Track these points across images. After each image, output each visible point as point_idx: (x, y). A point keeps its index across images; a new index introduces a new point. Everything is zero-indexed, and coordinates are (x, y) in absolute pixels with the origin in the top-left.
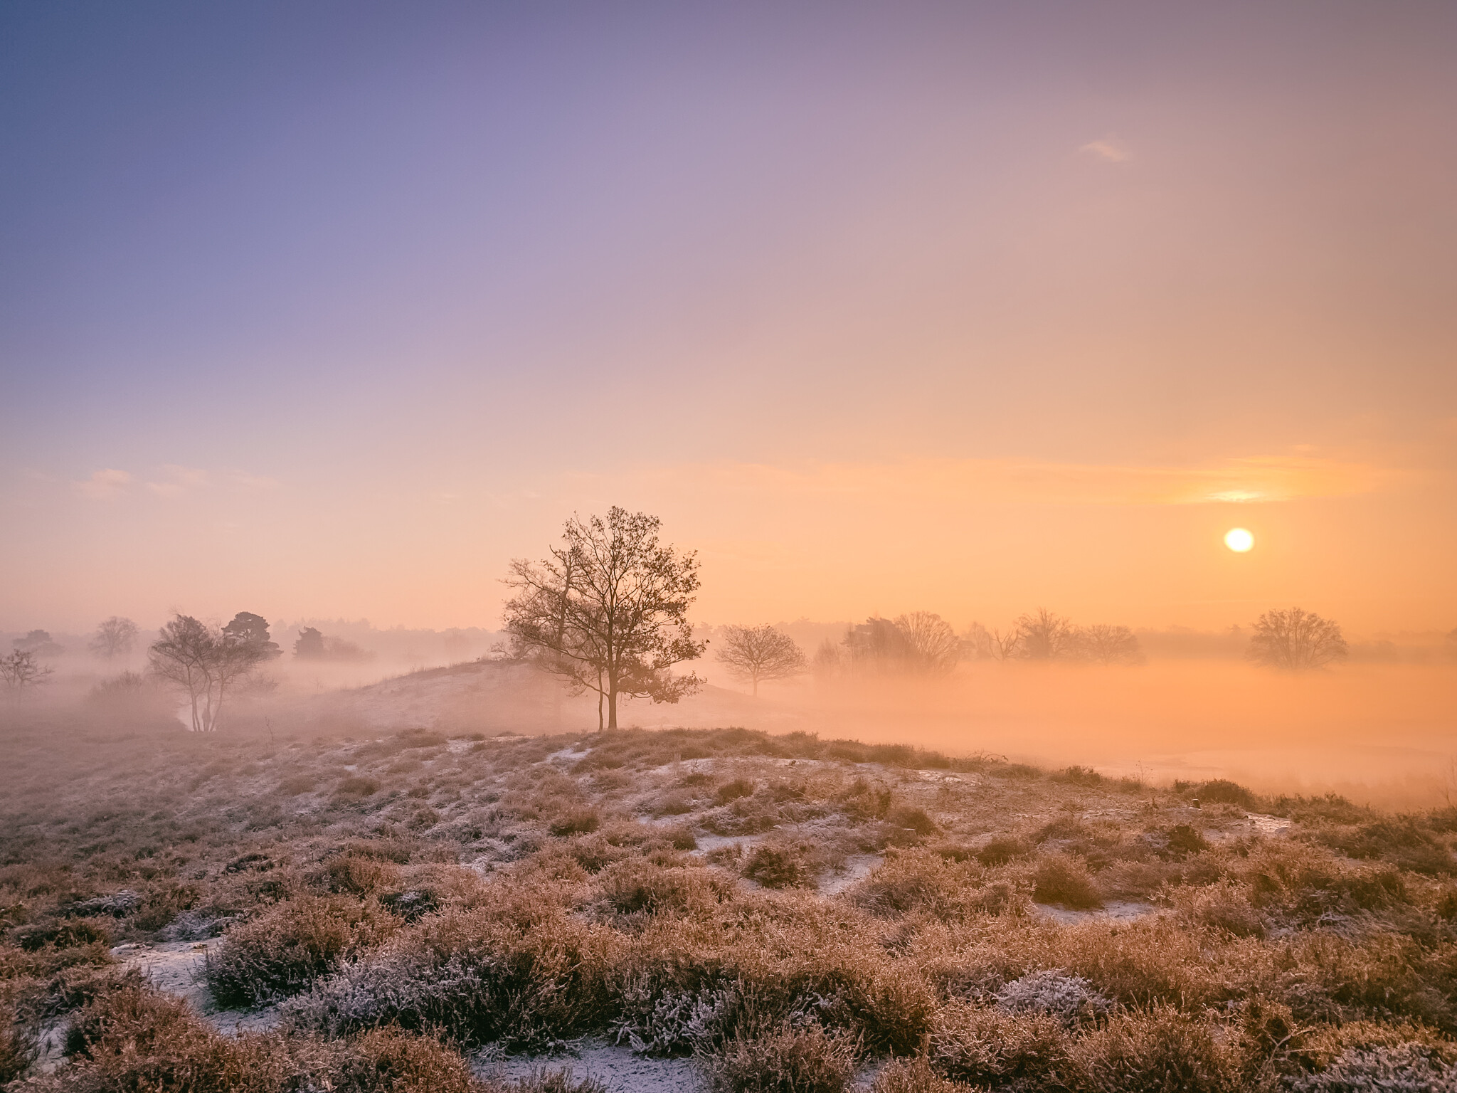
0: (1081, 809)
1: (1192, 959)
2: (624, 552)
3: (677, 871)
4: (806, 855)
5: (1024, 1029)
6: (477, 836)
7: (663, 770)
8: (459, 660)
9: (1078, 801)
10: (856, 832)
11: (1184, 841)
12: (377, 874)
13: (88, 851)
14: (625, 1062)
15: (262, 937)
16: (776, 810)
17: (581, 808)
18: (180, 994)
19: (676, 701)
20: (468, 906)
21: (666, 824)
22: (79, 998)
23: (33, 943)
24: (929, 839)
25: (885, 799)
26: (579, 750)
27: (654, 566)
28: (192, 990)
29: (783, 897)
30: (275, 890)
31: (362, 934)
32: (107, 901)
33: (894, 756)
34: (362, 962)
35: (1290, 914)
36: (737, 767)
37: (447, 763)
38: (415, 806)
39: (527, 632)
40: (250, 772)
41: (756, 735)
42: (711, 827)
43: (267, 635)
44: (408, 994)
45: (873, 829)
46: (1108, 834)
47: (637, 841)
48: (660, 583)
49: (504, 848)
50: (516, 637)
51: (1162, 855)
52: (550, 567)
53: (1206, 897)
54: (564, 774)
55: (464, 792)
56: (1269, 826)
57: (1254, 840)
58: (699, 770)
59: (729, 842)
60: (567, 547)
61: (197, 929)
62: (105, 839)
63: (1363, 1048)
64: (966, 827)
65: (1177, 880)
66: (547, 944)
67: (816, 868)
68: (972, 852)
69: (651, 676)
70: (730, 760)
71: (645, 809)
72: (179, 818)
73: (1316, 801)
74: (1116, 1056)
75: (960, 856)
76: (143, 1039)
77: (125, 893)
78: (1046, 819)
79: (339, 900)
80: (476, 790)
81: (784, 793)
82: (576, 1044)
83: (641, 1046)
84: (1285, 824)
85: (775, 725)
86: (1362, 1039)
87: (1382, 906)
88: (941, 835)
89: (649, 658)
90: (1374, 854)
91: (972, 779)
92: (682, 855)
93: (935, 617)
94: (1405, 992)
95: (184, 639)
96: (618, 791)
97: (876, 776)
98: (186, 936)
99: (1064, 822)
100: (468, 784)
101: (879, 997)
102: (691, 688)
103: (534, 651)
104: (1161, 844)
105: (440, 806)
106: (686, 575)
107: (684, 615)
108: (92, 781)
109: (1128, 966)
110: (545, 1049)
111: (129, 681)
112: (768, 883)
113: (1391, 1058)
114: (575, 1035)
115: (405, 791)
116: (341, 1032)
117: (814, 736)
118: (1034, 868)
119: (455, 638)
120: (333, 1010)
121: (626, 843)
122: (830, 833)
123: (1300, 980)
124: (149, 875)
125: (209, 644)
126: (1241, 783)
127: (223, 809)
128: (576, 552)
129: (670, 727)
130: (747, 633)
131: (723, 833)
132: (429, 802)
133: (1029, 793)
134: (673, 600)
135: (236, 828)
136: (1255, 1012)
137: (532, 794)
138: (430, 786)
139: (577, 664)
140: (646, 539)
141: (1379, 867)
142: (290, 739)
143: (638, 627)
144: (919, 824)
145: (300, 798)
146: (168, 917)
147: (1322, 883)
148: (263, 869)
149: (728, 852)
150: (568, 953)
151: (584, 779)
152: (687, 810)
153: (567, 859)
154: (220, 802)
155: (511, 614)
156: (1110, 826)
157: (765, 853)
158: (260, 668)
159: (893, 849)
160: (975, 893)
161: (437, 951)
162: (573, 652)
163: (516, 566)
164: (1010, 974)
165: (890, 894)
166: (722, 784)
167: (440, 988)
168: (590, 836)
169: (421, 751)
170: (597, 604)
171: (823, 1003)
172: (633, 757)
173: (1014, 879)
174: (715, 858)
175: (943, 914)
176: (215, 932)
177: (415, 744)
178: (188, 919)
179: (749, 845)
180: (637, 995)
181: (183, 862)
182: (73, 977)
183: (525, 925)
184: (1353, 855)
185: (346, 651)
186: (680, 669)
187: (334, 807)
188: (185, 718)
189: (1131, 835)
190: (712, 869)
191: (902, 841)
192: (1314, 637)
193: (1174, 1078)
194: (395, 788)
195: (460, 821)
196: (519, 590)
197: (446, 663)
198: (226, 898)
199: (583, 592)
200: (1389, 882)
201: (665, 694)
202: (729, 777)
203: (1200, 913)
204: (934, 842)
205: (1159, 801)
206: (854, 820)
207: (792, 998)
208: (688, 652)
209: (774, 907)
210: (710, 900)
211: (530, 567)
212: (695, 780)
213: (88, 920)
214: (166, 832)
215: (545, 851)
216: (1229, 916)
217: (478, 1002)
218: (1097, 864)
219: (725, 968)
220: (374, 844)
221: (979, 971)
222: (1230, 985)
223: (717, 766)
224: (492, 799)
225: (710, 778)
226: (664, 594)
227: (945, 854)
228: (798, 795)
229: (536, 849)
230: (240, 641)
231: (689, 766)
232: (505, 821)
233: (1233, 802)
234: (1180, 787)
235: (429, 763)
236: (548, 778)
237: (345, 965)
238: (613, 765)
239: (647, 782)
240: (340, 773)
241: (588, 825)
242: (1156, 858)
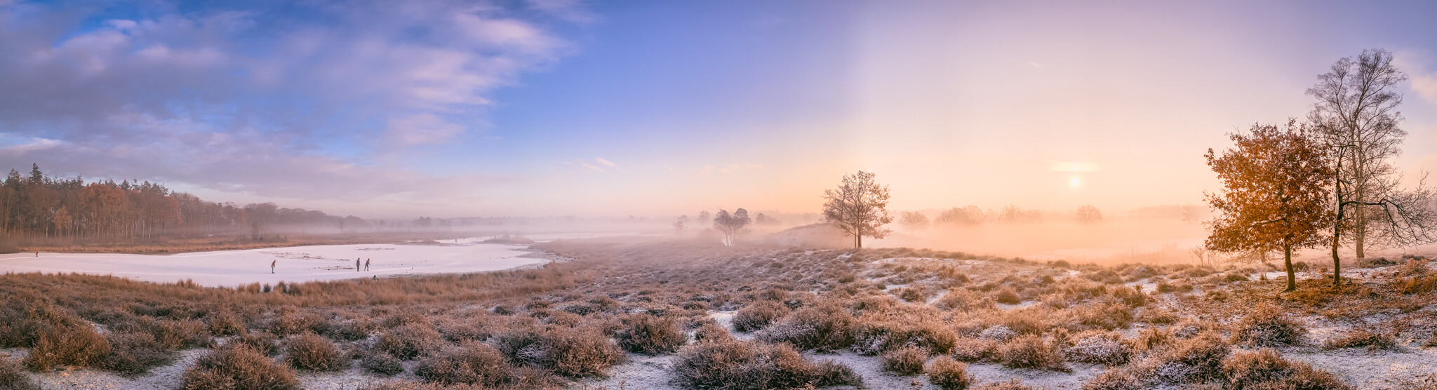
0: (1017, 271)
1: (1043, 318)
2: (863, 186)
3: (876, 296)
4: (922, 291)
5: (985, 345)
6: (815, 283)
7: (876, 262)
8: (808, 224)
9: (1016, 269)
10: (941, 282)
11: (1048, 280)
12: (783, 294)
13: (701, 281)
14: (855, 357)
15: (748, 312)
16: (913, 276)
17: (849, 274)
18: (726, 326)
19: (882, 238)
20: (811, 306)
21: (876, 281)
22: (699, 324)
23: (686, 307)
24: (966, 284)
25: (952, 271)
26: (848, 255)
27: (873, 191)
28: (729, 325)
29: (911, 305)
30: (752, 298)
31: (778, 313)
32: (705, 297)
33: (957, 256)
34: (778, 322)
35: (1074, 300)
36: (902, 261)
37: (805, 258)
38: (795, 272)
39: (831, 215)
40: (744, 260)
41: (910, 250)
42: (891, 281)
43: (747, 216)
44: (792, 333)
45: (947, 281)
46: (1024, 279)
47: (866, 286)
48: (875, 197)
49: (824, 287)
50: (827, 216)
51: (1040, 285)
52: (838, 192)
53: (1051, 298)
54: (843, 263)
55: (810, 268)
56: (1073, 274)
57: (1068, 278)
58: (889, 262)
59: (897, 287)
60: (843, 185)
61: (730, 308)
62: (704, 278)
63: (1086, 338)
64: (979, 279)
65: (1043, 293)
66: (837, 320)
67: (926, 295)
68: (979, 288)
69: (873, 230)
70: (900, 259)
71: (869, 275)
72: (724, 273)
73: (1088, 265)
74: (1013, 350)
75: (974, 289)
76: (716, 339)
77: (710, 295)
78: (1005, 275)
79: (771, 302)
80: (814, 268)
81: (917, 270)
82: (839, 351)
83: (861, 353)
84: (1078, 272)
85: (917, 246)
86: (1086, 335)
87: (1099, 296)
88: (970, 282)
89: (872, 223)
90: (1100, 280)
91: (982, 263)
92: (881, 291)
93: (976, 207)
94: (1101, 319)
95: (723, 217)
96: (861, 269)
97: (949, 263)
98: (727, 309)
99: (1010, 277)
100: (812, 265)
101: (938, 337)
102: (888, 234)
103: (833, 221)
104: (1041, 282)
105: (803, 272)
106: (885, 194)
107: (884, 208)
108: (700, 260)
109: (1022, 322)
110: (829, 352)
111: (708, 230)
112: (908, 300)
113: (1093, 340)
114: (838, 349)
115: (792, 267)
116: (772, 342)
117: (931, 250)
118: (998, 292)
119: (807, 216)
120: (770, 335)
121: (861, 287)
122: (932, 283)
123: (1073, 320)
124: (716, 290)
125: (730, 218)
126: (1067, 261)
127: (737, 271)
128: (847, 187)
129: (881, 247)
130: (909, 214)
131: (896, 284)
132: (800, 271)
133: (1001, 267)
134: (880, 203)
135: (741, 277)
136: (1057, 332)
137: (833, 269)
138: (800, 266)
139: (847, 225)
140: (870, 181)
141: (1100, 284)
142: (755, 249)
143: (868, 213)
144: (963, 279)
145: (759, 268)
146: (722, 303)
147: (1083, 290)
148: (749, 291)
149: (896, 290)
150: (844, 322)
151: (850, 264)
152: (884, 276)
153: (844, 291)
154: (736, 269)
155: (825, 208)
156: (1026, 276)
157: (908, 291)
158: (745, 227)
159: (952, 288)
160: (978, 301)
161: (801, 320)
162: (846, 221)
163: (826, 191)
164: (985, 327)
165: (949, 303)
166: (895, 268)
167: (803, 331)
168: (852, 283)
169: (796, 254)
170: (854, 205)
171: (919, 339)
172: (866, 258)
173: (991, 296)
174: (891, 292)
175: (966, 310)
176: (735, 309)
177: (795, 252)
178: (727, 304)
179: (904, 287)
180: (860, 338)
181: (726, 286)
182: (697, 318)
183: (830, 313)
184: (1095, 280)
185: (772, 220)
186: (884, 227)
187: (770, 272)
188: (724, 241)
189: (1031, 280)
190: (891, 295)
191: (956, 284)
192: (1093, 214)
193: (1030, 354)
194: (789, 266)
195: (810, 277)
196: (827, 200)
197: (804, 225)
198: (738, 299)
199: (849, 200)
200: (1102, 289)
201: (878, 236)
202: (899, 264)
203: (1048, 302)
204: (967, 285)
205: (1042, 267)
206: (941, 278)
207: (908, 338)
208: (886, 221)
209: (909, 308)
210: (887, 306)
211: (831, 192)
212: (887, 266)
213: (700, 302)
214: (721, 277)
215: (836, 289)
216: (1057, 303)
217: (815, 336)
218: (1019, 290)
219: (886, 329)
220: (782, 284)
221: (975, 327)
222: (1053, 324)
223: (895, 261)
224: (820, 270)
225: (892, 265)
226: (877, 201)
227: (969, 289)
228: (922, 270)
229: (834, 287)
230: (739, 218)
231: (885, 261)
232: (824, 278)
233: (1064, 267)
234: (1049, 263)
235: (799, 258)
236: (838, 264)
237: (773, 322)
238: (860, 260)
239: (870, 266)
240: (771, 261)
241: (851, 280)
242: (1038, 286)
